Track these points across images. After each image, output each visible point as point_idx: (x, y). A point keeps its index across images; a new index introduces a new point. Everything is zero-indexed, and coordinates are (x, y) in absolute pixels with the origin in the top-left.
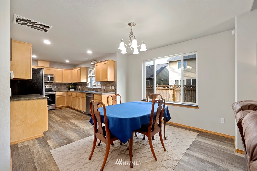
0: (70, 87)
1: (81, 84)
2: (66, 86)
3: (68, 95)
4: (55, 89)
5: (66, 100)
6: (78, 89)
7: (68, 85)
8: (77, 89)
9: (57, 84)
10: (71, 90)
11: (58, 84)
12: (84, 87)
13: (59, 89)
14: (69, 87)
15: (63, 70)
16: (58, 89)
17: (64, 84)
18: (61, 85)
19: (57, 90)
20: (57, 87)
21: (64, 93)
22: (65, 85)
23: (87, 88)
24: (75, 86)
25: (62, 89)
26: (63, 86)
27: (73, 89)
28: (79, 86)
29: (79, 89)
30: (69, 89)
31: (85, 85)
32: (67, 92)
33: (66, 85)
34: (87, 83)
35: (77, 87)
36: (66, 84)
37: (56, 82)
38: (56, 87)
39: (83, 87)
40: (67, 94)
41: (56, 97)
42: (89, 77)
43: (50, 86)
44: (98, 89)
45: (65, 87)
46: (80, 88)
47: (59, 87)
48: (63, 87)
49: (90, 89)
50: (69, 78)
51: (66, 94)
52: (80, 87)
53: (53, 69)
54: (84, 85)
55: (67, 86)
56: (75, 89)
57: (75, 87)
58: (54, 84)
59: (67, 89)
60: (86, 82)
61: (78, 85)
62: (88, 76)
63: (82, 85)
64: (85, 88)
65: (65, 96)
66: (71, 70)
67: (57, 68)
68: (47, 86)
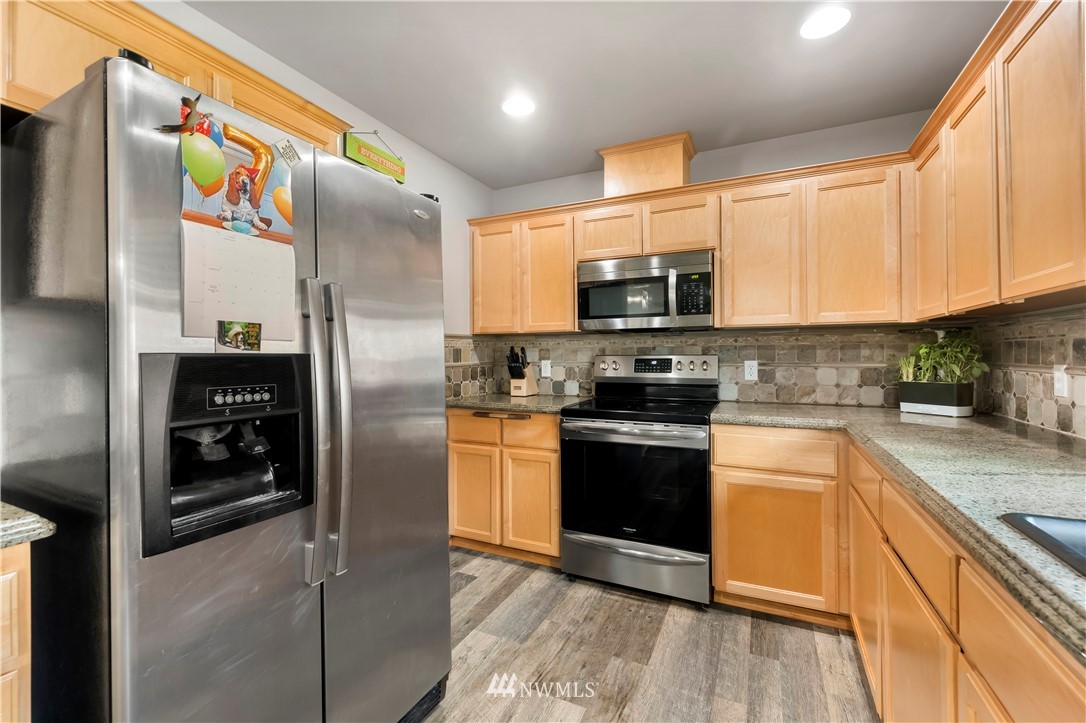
0: (908, 376)
2: (857, 359)
3: (848, 480)
4: (744, 387)
6: (1041, 415)
7: (887, 352)
9: (763, 340)
10: (920, 420)
11: (776, 340)
13: (780, 389)
14: (897, 373)
15: (812, 183)
16: (772, 388)
17: (833, 338)
18: (802, 349)
19: (762, 398)
20: (765, 376)
22: (851, 353)
24: (979, 369)
25: (819, 397)
26: (830, 360)
27: (953, 411)
28: (1060, 376)
29: (1066, 424)
30: (892, 403)
33: (865, 352)
35: (1017, 375)
36: (855, 337)
37: (740, 321)
38: (751, 370)
40: (847, 463)
41: (722, 480)
43: (698, 360)
45: (852, 377)
47: (780, 375)
48: (826, 375)
51: (832, 471)
52: (1067, 383)
53: (711, 198)
55: (870, 359)
57: (986, 379)
58: (741, 342)
59: (875, 395)
61: (1038, 357)
65: (821, 489)
66: (913, 154)
67: (751, 181)
68: (675, 359)
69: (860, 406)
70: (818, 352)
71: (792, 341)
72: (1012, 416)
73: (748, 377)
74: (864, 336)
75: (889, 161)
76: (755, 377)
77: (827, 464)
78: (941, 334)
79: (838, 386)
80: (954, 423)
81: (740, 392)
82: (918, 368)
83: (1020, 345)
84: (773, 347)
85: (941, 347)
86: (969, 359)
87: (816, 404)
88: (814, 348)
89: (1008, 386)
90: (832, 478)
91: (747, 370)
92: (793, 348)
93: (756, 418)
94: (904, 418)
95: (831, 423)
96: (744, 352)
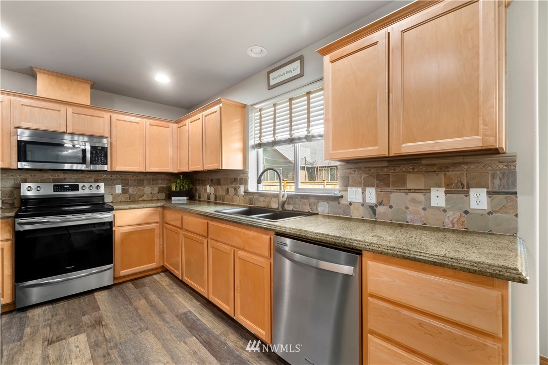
0: (174, 189)
1: (215, 177)
2: (157, 184)
3: (164, 222)
4: (115, 196)
5: (157, 241)
6: (204, 197)
7: (166, 182)
8: (199, 197)
9: (124, 177)
10: (177, 202)
11: (129, 177)
12: (231, 190)
13: (130, 196)
14: (170, 188)
15: (148, 121)
16: (127, 195)
17: (150, 176)
18: (139, 180)
19: (123, 200)
20: (124, 191)
21: (151, 215)
22: (155, 182)
23: (246, 192)
24: (191, 186)
25: (145, 198)
26: (149, 184)
27: (185, 198)
28: (208, 187)
29: (209, 198)
30: (169, 198)
31: (236, 180)
32: (160, 209)
33: (160, 181)
34: (243, 172)
35: (198, 187)
36: (157, 176)
37: (119, 168)
38: (118, 189)
39: (225, 188)
40: (163, 217)
41: (118, 233)
42: (254, 147)
43: (94, 184)
44: (312, 200)
45: (156, 190)
46: (213, 192)
47: (131, 190)
48: (147, 189)
49: (262, 199)
50: (170, 153)
51: (158, 220)
52: (209, 189)
53: (106, 115)
54: (232, 183)
55: (161, 184)
56: (192, 197)
57: (191, 189)
58: (114, 177)
59: (163, 195)
60: (239, 167)
61: (203, 183)
62: (252, 142)
63: (222, 182)
64: (236, 193)
65: (155, 227)
66: (176, 122)
67: (124, 113)
68: (81, 185)
69: (158, 200)
70: (145, 181)
71: (135, 177)
72: (197, 199)
73: (117, 192)
74: (159, 176)
75: (170, 122)
76: (120, 192)
77: (157, 218)
78: (181, 176)
79: (151, 193)
80: (185, 202)
81: (113, 198)
82: (176, 187)
83: (199, 180)
84: (128, 179)
85: (183, 180)
86: (189, 183)
87: (144, 200)
88: (143, 180)
89: (196, 191)
90: (157, 222)
91: (117, 189)
92: (135, 180)
93: (133, 206)
94: (173, 202)
95: (159, 205)
96: (115, 181)
